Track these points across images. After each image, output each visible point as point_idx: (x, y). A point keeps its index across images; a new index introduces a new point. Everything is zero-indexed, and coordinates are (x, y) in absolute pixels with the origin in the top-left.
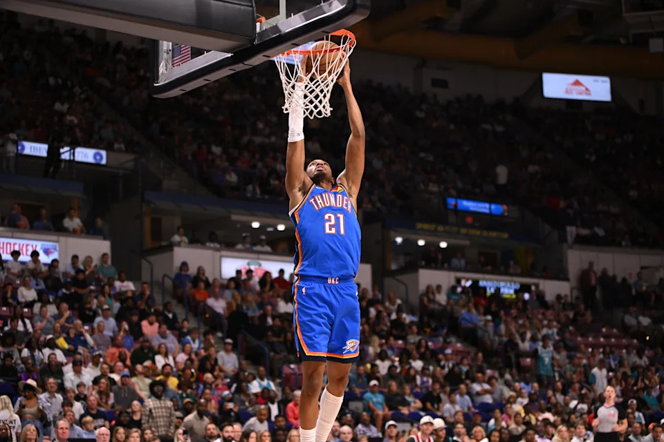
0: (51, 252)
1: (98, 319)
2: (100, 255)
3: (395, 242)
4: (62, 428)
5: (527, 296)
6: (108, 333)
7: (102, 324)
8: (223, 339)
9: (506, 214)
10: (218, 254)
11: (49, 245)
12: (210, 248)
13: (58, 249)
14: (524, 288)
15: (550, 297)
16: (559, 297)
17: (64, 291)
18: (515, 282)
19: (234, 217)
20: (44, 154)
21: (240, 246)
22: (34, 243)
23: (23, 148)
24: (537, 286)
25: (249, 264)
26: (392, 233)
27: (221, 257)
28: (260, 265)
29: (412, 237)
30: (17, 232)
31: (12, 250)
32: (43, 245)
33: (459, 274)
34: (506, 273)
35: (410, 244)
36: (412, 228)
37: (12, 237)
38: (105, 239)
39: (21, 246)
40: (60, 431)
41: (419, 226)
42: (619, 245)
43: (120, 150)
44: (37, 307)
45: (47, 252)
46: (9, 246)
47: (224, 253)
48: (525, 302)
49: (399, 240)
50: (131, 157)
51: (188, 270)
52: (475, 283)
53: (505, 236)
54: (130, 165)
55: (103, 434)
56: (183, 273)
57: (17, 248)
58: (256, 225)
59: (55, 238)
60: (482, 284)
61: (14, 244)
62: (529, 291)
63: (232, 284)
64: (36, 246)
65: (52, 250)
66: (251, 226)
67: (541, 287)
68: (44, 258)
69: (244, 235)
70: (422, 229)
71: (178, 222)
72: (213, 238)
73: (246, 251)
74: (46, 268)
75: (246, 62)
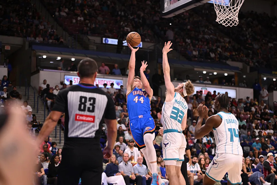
11: (119, 81)
13: (122, 83)
19: (196, 69)
20: (116, 43)
21: (198, 81)
22: (113, 80)
23: (108, 41)
25: (202, 89)
28: (207, 89)
30: (106, 76)
31: (104, 83)
32: (116, 81)
37: (104, 78)
39: (107, 82)
41: (273, 73)
43: (148, 42)
45: (118, 84)
46: (102, 81)
50: (153, 44)
54: (152, 48)
55: (140, 159)
57: (106, 82)
58: (205, 72)
59: (121, 78)
61: (105, 81)
63: (195, 97)
64: (114, 82)
65: (120, 83)
66: (203, 73)
68: (116, 86)
69: (200, 76)
70: (275, 74)
72: (187, 78)
73: (200, 83)
74: (118, 91)
75: (202, 2)
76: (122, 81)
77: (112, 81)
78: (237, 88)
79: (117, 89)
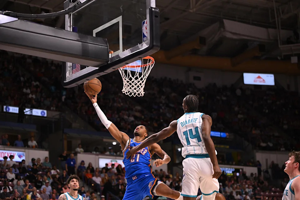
0: (22, 157)
2: (44, 158)
3: (178, 150)
5: (238, 174)
6: (48, 193)
7: (45, 189)
8: (100, 195)
9: (228, 137)
10: (97, 157)
11: (21, 153)
12: (94, 154)
13: (25, 155)
14: (237, 171)
15: (248, 174)
16: (252, 174)
17: (28, 174)
18: (232, 168)
19: (105, 140)
20: (17, 112)
21: (108, 153)
22: (14, 152)
23: (9, 109)
24: (242, 169)
25: (111, 161)
26: (176, 147)
27: (99, 158)
28: (117, 162)
30: (7, 147)
31: (4, 156)
32: (18, 153)
34: (228, 164)
37: (4, 150)
38: (46, 150)
39: (8, 154)
42: (280, 150)
43: (53, 110)
44: (15, 181)
45: (20, 156)
46: (2, 154)
47: (100, 156)
48: (237, 177)
50: (58, 113)
51: (84, 164)
53: (228, 147)
54: (58, 117)
56: (82, 166)
58: (114, 143)
59: (23, 150)
61: (5, 153)
62: (239, 172)
63: (104, 171)
64: (15, 154)
65: (22, 156)
66: (112, 144)
67: (244, 170)
69: (110, 148)
71: (79, 142)
72: (96, 150)
73: (110, 155)
74: (18, 164)
75: (105, 72)
76: (24, 153)
77: (13, 154)
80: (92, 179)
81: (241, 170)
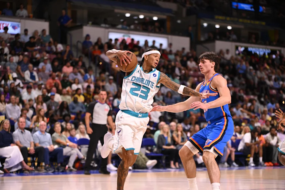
0: (16, 28)
1: (41, 65)
3: (203, 26)
4: (22, 122)
5: (274, 56)
6: (47, 72)
7: (44, 67)
8: (109, 76)
9: (265, 12)
10: (107, 30)
11: (15, 24)
12: (103, 27)
13: (20, 26)
14: (273, 52)
18: (268, 49)
19: (117, 11)
21: (120, 26)
22: (7, 23)
24: (280, 51)
25: (124, 36)
26: (202, 21)
27: (109, 32)
28: (130, 37)
29: (212, 23)
33: (238, 44)
35: (211, 27)
36: (213, 18)
38: (46, 21)
40: (21, 124)
41: (217, 17)
44: (8, 57)
45: (14, 28)
47: (110, 30)
48: (273, 60)
49: (205, 25)
52: (246, 49)
53: (264, 23)
55: (42, 125)
56: (88, 40)
58: (128, 15)
59: (18, 20)
60: (250, 49)
62: (275, 54)
64: (8, 24)
65: (17, 27)
66: (125, 16)
67: (282, 52)
68: (11, 31)
69: (122, 20)
70: (218, 19)
71: (85, 13)
72: (105, 22)
73: (122, 29)
76: (20, 24)
77: (6, 24)
78: (170, 37)
79: (12, 34)
80: (99, 57)
81: (278, 52)
